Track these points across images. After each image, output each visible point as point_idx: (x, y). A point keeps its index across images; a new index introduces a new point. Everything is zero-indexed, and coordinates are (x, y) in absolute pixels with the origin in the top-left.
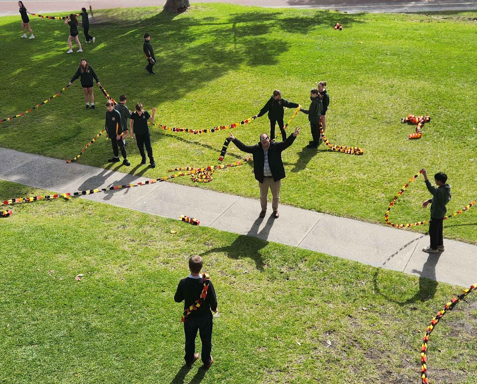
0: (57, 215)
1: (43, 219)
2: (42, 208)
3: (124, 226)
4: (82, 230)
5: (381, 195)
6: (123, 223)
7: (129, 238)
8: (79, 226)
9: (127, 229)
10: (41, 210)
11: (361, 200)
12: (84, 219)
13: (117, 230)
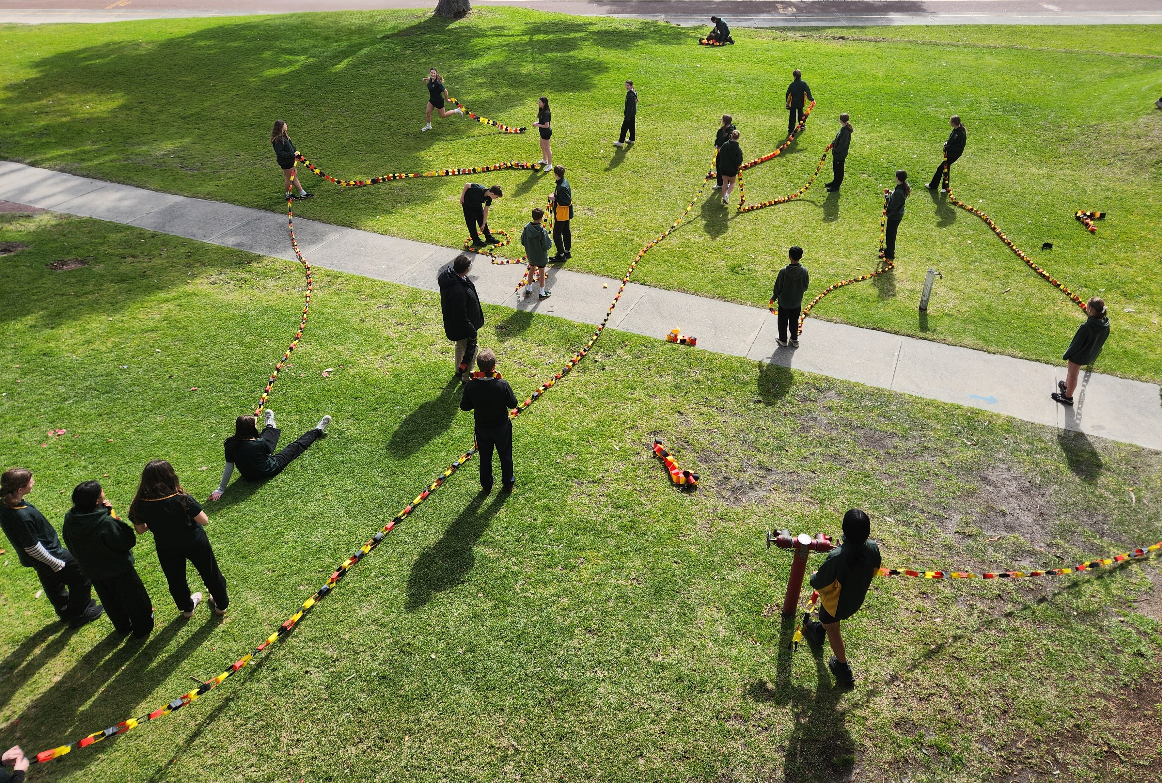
0: (293, 291)
1: (275, 297)
2: (273, 282)
3: (387, 305)
4: (330, 311)
5: (721, 263)
6: (385, 301)
7: (395, 320)
8: (326, 306)
9: (392, 309)
10: (271, 285)
11: (695, 269)
12: (333, 297)
13: (378, 310)
